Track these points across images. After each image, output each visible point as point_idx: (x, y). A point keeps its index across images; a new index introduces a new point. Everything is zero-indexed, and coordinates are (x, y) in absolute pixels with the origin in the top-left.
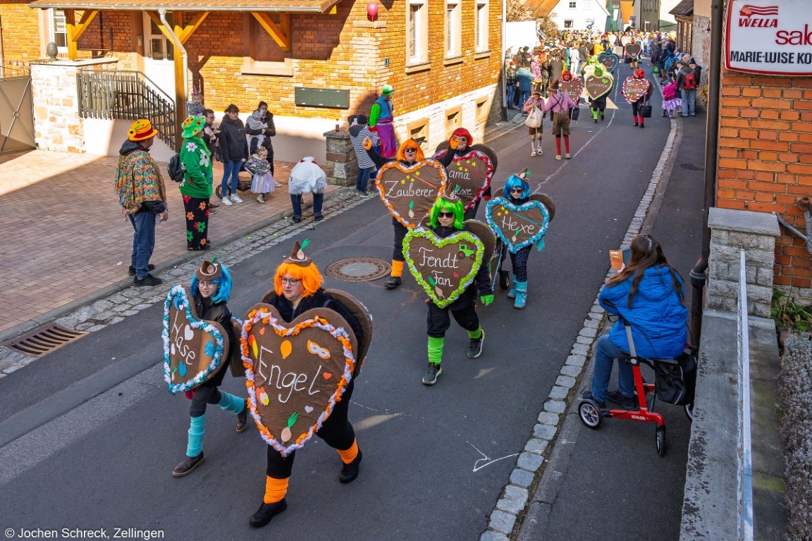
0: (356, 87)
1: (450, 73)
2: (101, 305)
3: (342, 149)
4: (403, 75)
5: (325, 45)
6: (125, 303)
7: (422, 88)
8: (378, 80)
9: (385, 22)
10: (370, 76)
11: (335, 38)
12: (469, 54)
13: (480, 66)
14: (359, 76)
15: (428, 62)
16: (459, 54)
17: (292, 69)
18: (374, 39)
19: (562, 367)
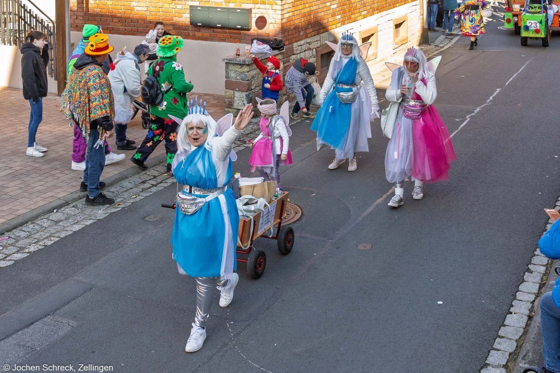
0: (259, 6)
3: (243, 76)
7: (332, 6)
19: (500, 328)
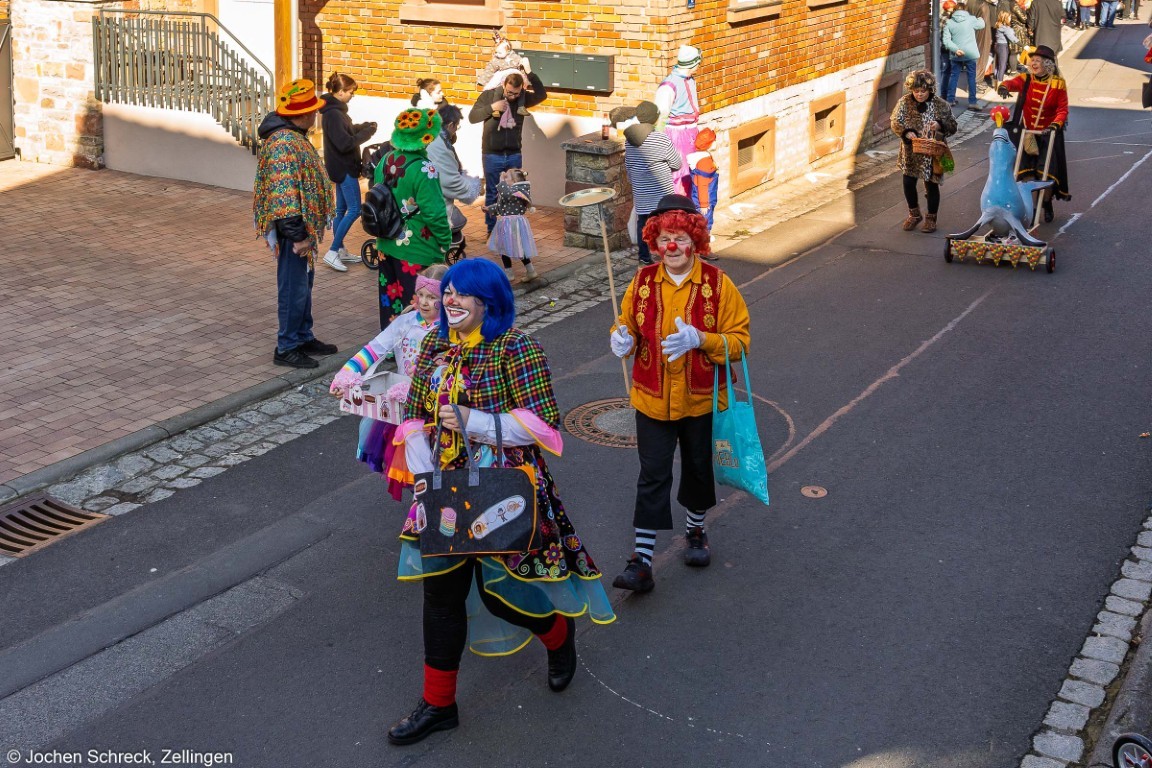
0: (627, 50)
1: (821, 25)
2: (131, 465)
3: (597, 175)
4: (724, 26)
6: (175, 462)
8: (672, 36)
10: (656, 28)
14: (632, 27)
17: (501, 13)
19: (1072, 660)
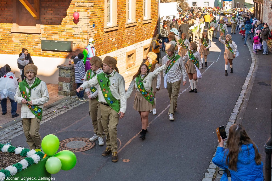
0: (76, 40)
1: (129, 32)
3: (68, 75)
4: (103, 33)
5: (59, 16)
7: (113, 40)
8: (88, 36)
9: (93, 3)
10: (84, 34)
11: (65, 12)
12: (140, 21)
13: (146, 28)
14: (77, 33)
15: (117, 25)
16: (134, 21)
17: (40, 30)
18: (87, 13)
